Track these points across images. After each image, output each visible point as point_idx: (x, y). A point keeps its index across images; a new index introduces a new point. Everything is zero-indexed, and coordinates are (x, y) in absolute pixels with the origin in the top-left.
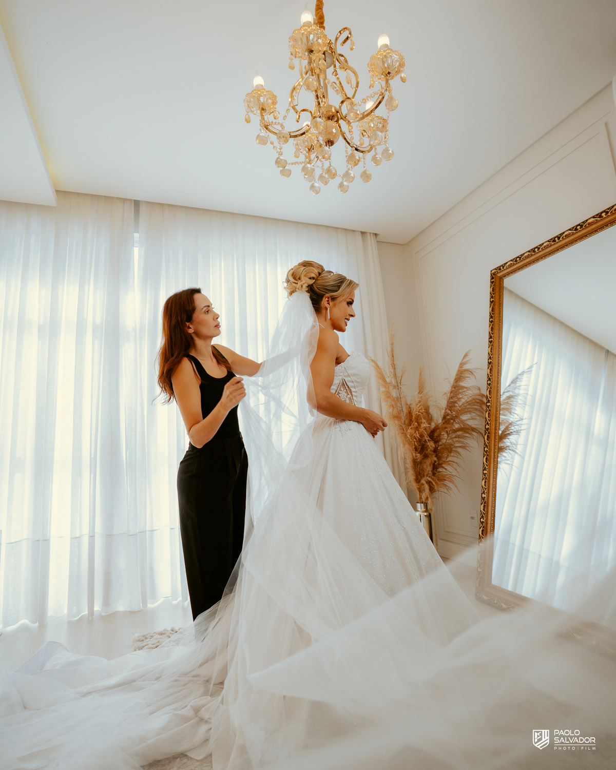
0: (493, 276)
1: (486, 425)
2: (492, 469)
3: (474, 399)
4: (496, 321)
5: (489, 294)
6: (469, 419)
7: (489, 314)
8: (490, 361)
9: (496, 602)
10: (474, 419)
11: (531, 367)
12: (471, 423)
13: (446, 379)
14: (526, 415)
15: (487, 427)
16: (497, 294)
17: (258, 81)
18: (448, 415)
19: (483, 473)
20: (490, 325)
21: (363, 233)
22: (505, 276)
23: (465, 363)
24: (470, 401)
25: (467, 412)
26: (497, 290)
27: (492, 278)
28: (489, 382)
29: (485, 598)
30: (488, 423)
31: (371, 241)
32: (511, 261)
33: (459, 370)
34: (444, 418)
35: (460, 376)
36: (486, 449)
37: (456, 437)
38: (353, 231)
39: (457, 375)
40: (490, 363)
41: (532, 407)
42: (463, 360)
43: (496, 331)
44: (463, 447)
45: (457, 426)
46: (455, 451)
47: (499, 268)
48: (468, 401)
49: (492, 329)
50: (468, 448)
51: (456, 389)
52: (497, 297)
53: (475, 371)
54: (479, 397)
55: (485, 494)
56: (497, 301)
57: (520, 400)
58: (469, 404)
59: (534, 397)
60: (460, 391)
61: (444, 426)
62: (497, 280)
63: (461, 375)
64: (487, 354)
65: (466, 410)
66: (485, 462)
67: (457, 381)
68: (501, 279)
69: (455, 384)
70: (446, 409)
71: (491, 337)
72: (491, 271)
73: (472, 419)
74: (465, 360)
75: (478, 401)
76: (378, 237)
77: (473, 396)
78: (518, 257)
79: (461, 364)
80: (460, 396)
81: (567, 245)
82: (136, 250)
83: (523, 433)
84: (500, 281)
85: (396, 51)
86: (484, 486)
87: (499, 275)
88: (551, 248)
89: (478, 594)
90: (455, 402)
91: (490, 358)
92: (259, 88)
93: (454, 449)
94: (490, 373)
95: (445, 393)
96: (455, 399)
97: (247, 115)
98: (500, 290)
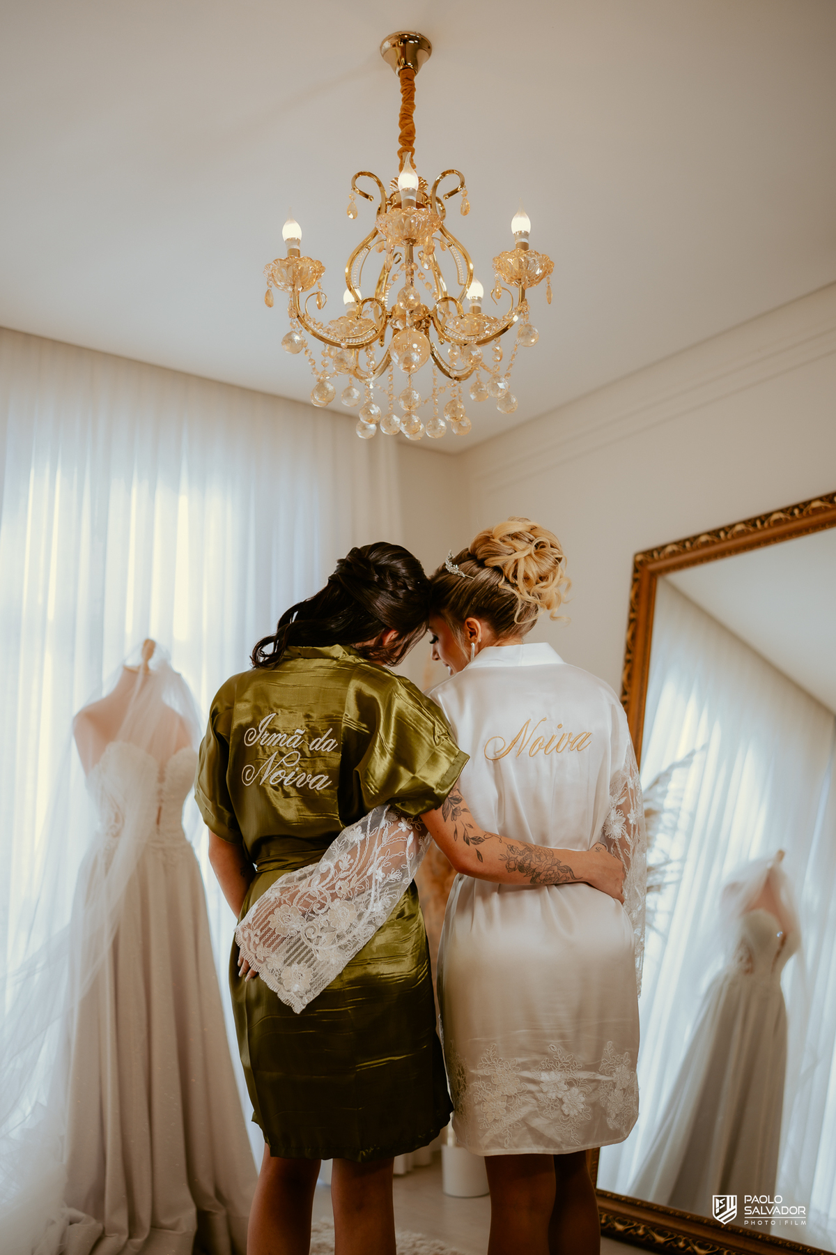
0: (638, 567)
5: (629, 602)
11: (691, 754)
14: (675, 853)
16: (644, 607)
17: (292, 230)
22: (661, 572)
26: (644, 597)
32: (676, 544)
41: (689, 835)
43: (636, 681)
47: (649, 553)
49: (629, 677)
52: (643, 612)
56: (642, 620)
57: (666, 818)
59: (693, 816)
62: (646, 574)
68: (654, 575)
72: (636, 556)
78: (688, 540)
83: (669, 891)
87: (651, 567)
97: (268, 293)
98: (649, 598)
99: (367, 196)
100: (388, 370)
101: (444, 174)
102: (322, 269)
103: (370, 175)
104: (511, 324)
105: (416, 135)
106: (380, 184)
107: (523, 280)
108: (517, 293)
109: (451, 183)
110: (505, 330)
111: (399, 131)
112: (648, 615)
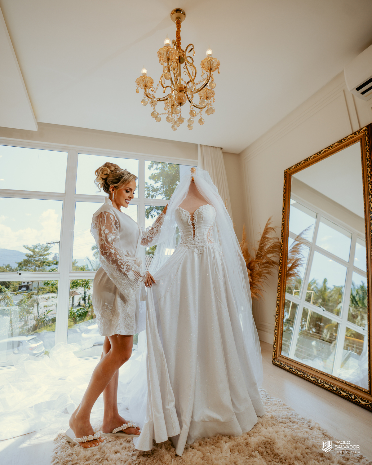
0: (286, 173)
1: (280, 260)
2: (282, 286)
3: (275, 245)
4: (287, 199)
5: (283, 184)
6: (272, 257)
7: (283, 196)
8: (283, 222)
9: (283, 365)
10: (275, 256)
13: (259, 233)
15: (281, 261)
16: (288, 184)
17: (144, 71)
18: (259, 254)
19: (278, 288)
20: (283, 202)
21: (214, 147)
22: (292, 174)
23: (269, 224)
24: (273, 246)
25: (270, 252)
26: (288, 181)
27: (285, 175)
28: (282, 235)
29: (278, 363)
30: (281, 259)
31: (219, 151)
32: (295, 165)
33: (265, 228)
34: (257, 256)
35: (266, 231)
36: (280, 274)
37: (264, 267)
39: (264, 231)
40: (283, 224)
42: (268, 222)
44: (269, 273)
45: (264, 261)
46: (264, 275)
47: (289, 169)
48: (271, 246)
50: (271, 274)
51: (264, 239)
52: (288, 186)
53: (276, 228)
54: (277, 244)
55: (278, 301)
56: (288, 188)
58: (272, 248)
60: (267, 240)
61: (256, 260)
62: (288, 175)
64: (282, 219)
65: (270, 251)
66: (279, 282)
67: (264, 234)
69: (263, 236)
70: (258, 251)
71: (284, 209)
73: (274, 256)
74: (269, 222)
75: (277, 246)
76: (223, 149)
77: (274, 243)
79: (267, 224)
80: (266, 243)
84: (289, 177)
85: (214, 58)
86: (278, 296)
89: (273, 361)
90: (263, 247)
91: (283, 221)
92: (144, 75)
93: (263, 274)
94: (283, 230)
96: (263, 245)
98: (289, 182)
112: (289, 186)
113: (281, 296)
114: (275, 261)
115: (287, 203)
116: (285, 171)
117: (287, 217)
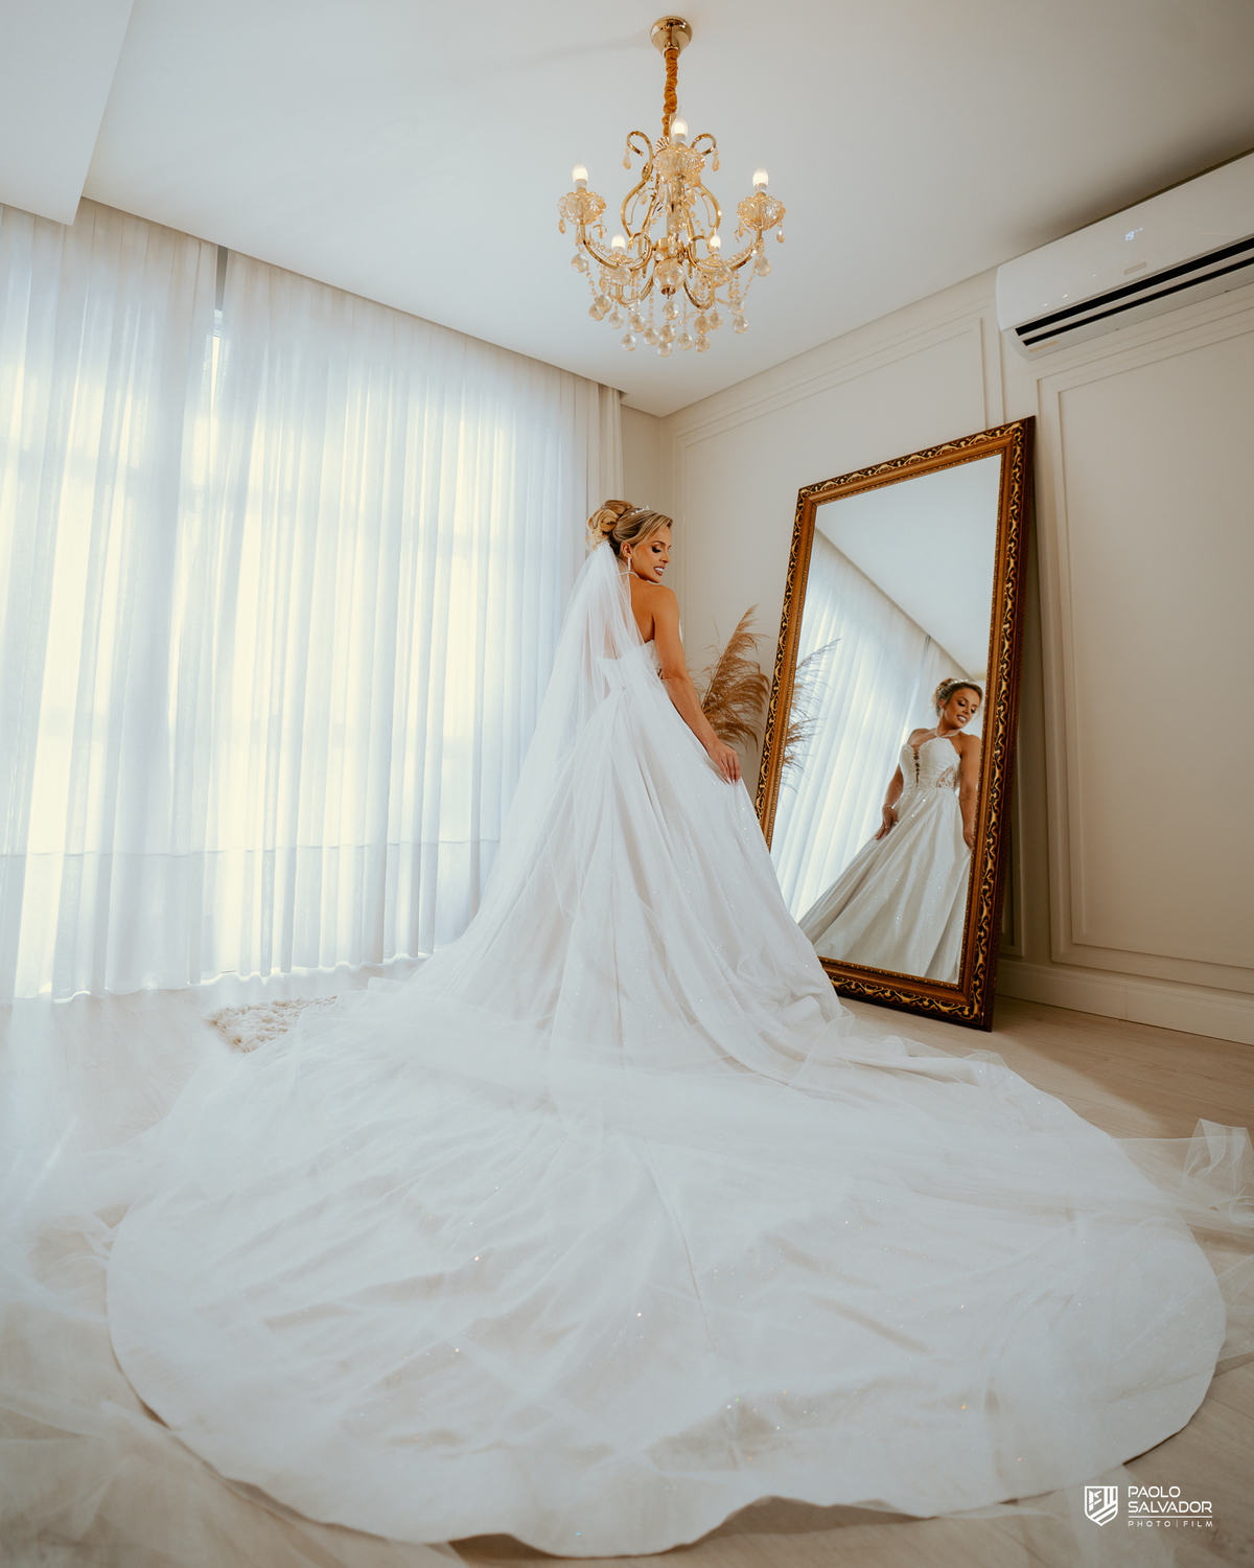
0: (802, 498)
1: (767, 719)
2: (772, 782)
3: (750, 681)
4: (800, 566)
5: (794, 525)
7: (789, 555)
8: (786, 623)
12: (744, 718)
15: (771, 721)
16: (805, 527)
17: (580, 173)
18: (713, 700)
19: (760, 787)
20: (789, 572)
21: (602, 387)
22: (819, 502)
23: (747, 624)
24: (745, 683)
26: (806, 519)
27: (800, 501)
28: (779, 656)
30: (771, 716)
31: (612, 401)
32: (832, 480)
33: (736, 634)
35: (737, 643)
36: (766, 753)
38: (587, 380)
39: (732, 641)
40: (783, 628)
42: (744, 618)
47: (812, 488)
48: (741, 682)
49: (792, 578)
51: (728, 662)
52: (805, 532)
53: (760, 638)
54: (757, 680)
56: (804, 537)
58: (743, 688)
60: (735, 666)
62: (808, 504)
63: (740, 640)
64: (781, 615)
65: (738, 697)
66: (763, 772)
67: (731, 650)
68: (814, 505)
69: (728, 655)
70: (710, 692)
71: (789, 590)
72: (800, 490)
74: (746, 620)
75: (755, 685)
76: (625, 398)
77: (750, 676)
78: (842, 477)
79: (740, 625)
80: (733, 673)
81: (911, 475)
82: (216, 341)
84: (812, 508)
85: (772, 196)
87: (811, 498)
88: (891, 474)
90: (724, 682)
91: (784, 621)
94: (783, 642)
95: (708, 668)
96: (725, 678)
97: (562, 221)
98: (810, 521)
99: (639, 152)
100: (648, 297)
101: (700, 137)
102: (604, 206)
103: (643, 135)
104: (749, 258)
105: (677, 106)
106: (648, 142)
107: (760, 223)
108: (755, 234)
109: (705, 144)
110: (744, 262)
111: (664, 102)
112: (809, 533)
113: (766, 807)
114: (745, 723)
115: (799, 575)
116: (803, 492)
117: (796, 611)
